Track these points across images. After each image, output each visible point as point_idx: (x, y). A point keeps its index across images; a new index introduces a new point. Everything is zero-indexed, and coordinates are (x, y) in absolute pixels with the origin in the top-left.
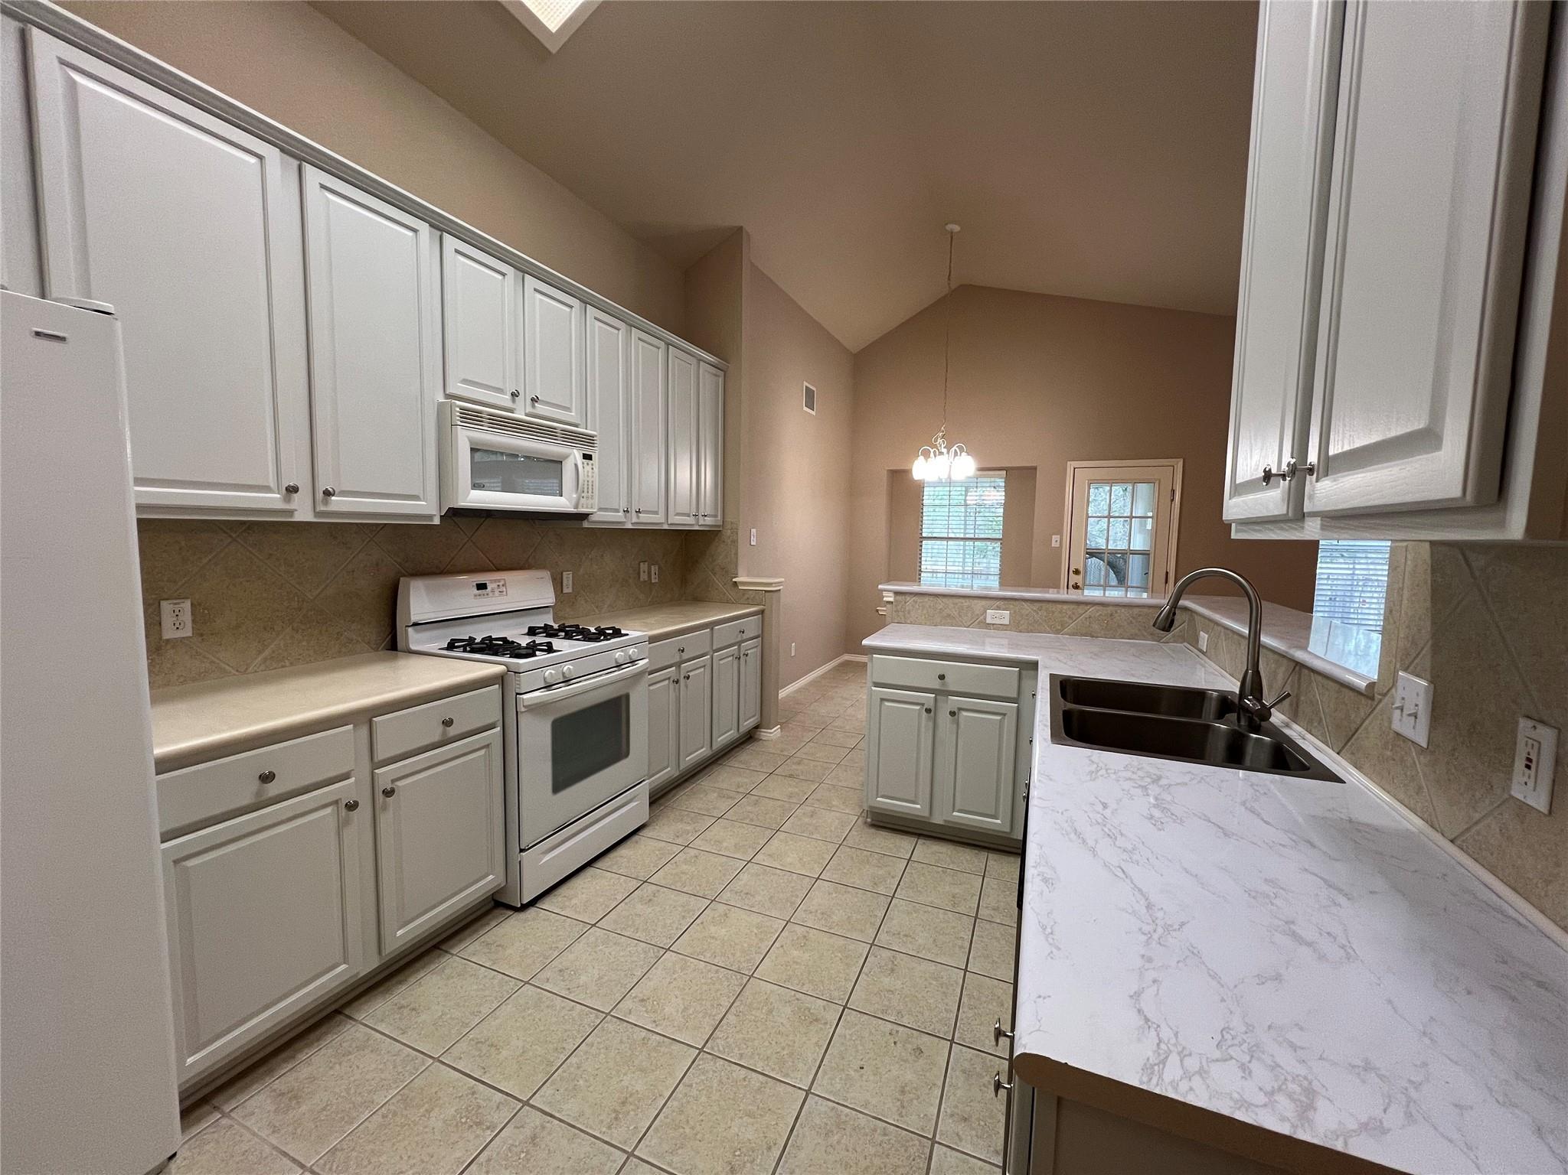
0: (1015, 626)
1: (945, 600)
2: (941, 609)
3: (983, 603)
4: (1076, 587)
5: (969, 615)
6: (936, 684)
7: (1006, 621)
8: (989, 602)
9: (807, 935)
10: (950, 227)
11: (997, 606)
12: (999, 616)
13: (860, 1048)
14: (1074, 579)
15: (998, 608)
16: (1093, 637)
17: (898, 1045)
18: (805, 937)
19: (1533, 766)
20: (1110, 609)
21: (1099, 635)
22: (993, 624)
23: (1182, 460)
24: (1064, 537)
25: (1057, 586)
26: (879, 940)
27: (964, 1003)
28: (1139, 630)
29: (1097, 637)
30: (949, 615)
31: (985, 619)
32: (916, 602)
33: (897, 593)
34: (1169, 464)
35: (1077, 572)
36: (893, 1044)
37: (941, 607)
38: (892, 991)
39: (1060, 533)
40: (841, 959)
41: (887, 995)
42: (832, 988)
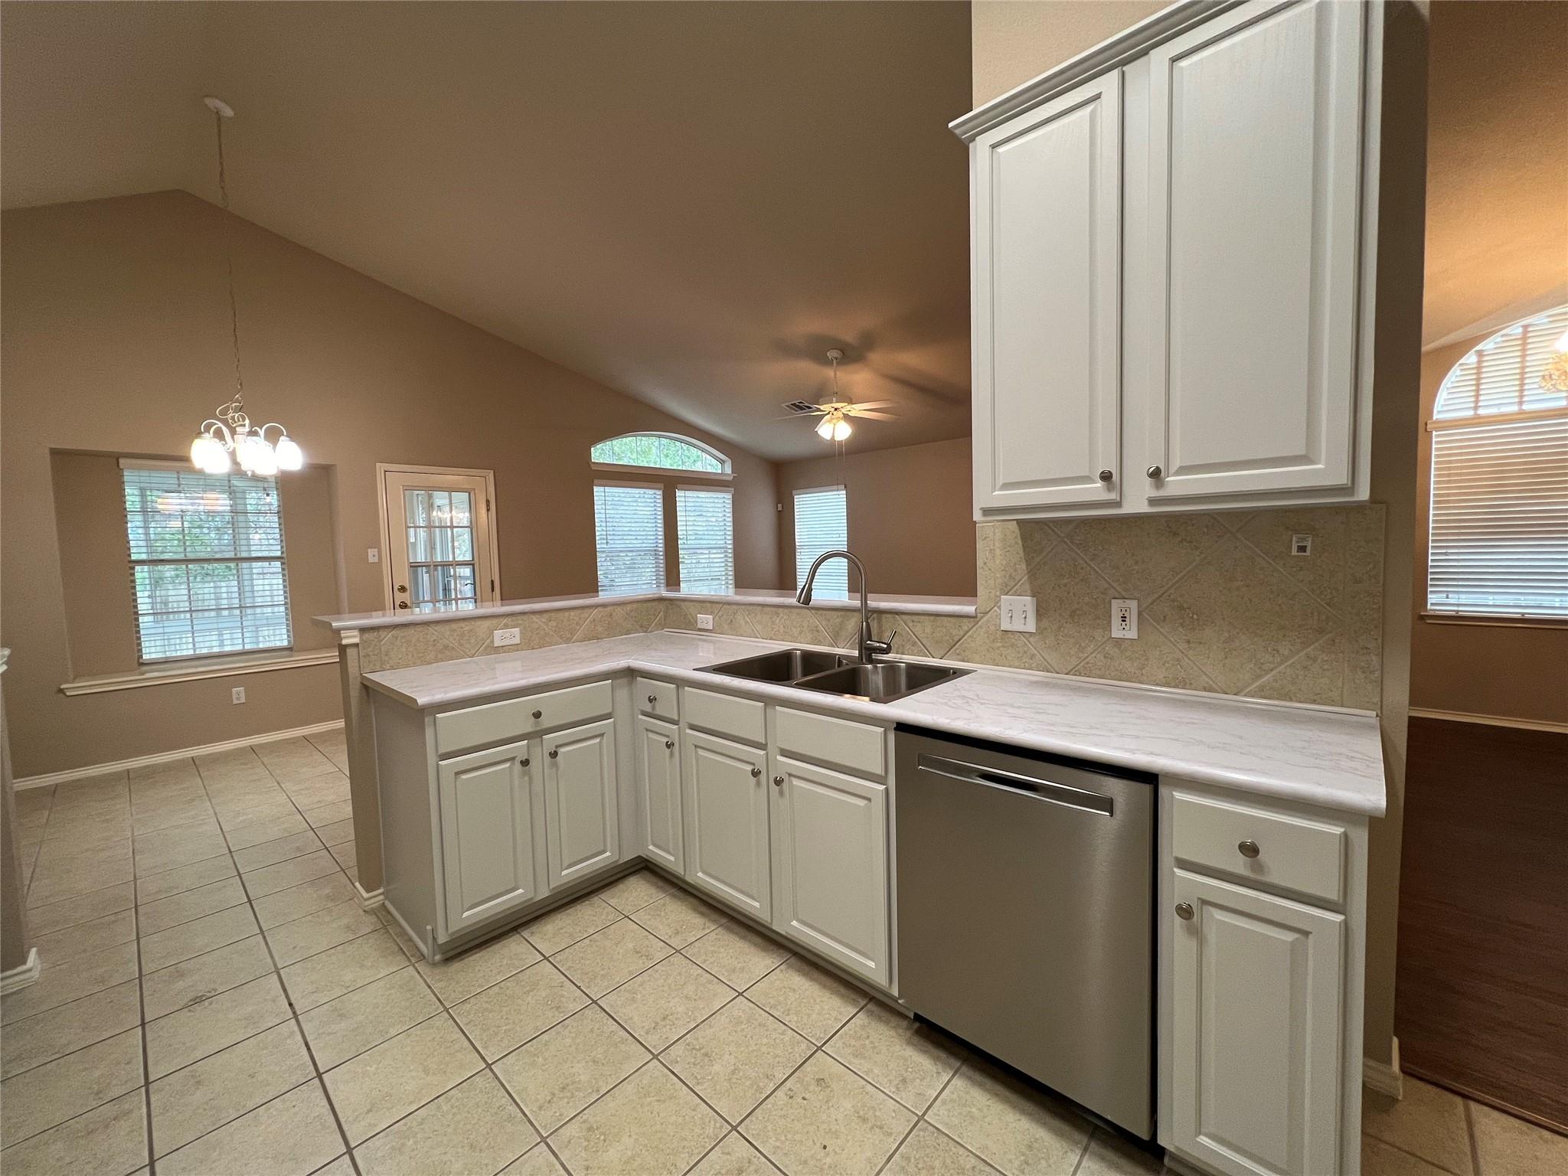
0: (529, 643)
1: (438, 628)
2: (435, 641)
3: (487, 623)
4: (404, 606)
5: (473, 641)
6: (528, 726)
7: (517, 640)
8: (495, 621)
9: (587, 1125)
10: (213, 103)
11: (504, 625)
12: (509, 635)
13: (798, 1137)
14: (400, 597)
15: (506, 626)
16: (598, 639)
17: (807, 1096)
18: (590, 1129)
19: (1127, 619)
20: (609, 609)
21: (603, 636)
22: (503, 646)
23: (492, 472)
24: (383, 548)
25: (382, 608)
26: (654, 1047)
27: (779, 1016)
28: (633, 625)
29: (602, 638)
30: (446, 647)
31: (492, 642)
32: (397, 637)
33: (363, 630)
34: (482, 474)
35: (403, 589)
36: (805, 1102)
37: (435, 637)
38: (735, 1069)
39: (376, 545)
40: (658, 1101)
41: (738, 1077)
42: (698, 1131)
